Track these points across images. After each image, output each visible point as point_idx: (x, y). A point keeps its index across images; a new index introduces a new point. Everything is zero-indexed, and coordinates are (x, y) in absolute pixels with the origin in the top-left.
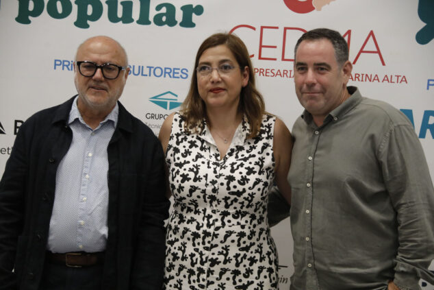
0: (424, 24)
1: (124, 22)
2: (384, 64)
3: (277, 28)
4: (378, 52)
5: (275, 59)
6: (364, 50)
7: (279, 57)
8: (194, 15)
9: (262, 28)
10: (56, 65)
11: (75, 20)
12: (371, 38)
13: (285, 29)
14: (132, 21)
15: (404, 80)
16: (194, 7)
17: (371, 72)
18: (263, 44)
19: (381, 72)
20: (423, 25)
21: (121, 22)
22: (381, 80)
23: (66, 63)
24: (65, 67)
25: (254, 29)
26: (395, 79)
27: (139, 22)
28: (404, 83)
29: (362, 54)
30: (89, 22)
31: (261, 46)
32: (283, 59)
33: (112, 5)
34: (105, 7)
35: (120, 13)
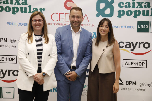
1: (25, 13)
2: (89, 22)
3: (63, 14)
4: (88, 19)
5: (63, 21)
7: (64, 21)
8: (43, 11)
9: (60, 14)
10: (7, 24)
11: (12, 12)
12: (86, 16)
13: (65, 14)
14: (27, 12)
15: (94, 25)
16: (42, 8)
17: (86, 24)
18: (60, 17)
19: (89, 24)
20: (97, 12)
21: (24, 13)
22: (88, 25)
23: (10, 23)
24: (10, 24)
25: (58, 14)
26: (92, 25)
27: (29, 13)
29: (84, 20)
30: (16, 13)
31: (60, 18)
32: (65, 21)
33: (21, 8)
34: (20, 9)
35: (24, 10)
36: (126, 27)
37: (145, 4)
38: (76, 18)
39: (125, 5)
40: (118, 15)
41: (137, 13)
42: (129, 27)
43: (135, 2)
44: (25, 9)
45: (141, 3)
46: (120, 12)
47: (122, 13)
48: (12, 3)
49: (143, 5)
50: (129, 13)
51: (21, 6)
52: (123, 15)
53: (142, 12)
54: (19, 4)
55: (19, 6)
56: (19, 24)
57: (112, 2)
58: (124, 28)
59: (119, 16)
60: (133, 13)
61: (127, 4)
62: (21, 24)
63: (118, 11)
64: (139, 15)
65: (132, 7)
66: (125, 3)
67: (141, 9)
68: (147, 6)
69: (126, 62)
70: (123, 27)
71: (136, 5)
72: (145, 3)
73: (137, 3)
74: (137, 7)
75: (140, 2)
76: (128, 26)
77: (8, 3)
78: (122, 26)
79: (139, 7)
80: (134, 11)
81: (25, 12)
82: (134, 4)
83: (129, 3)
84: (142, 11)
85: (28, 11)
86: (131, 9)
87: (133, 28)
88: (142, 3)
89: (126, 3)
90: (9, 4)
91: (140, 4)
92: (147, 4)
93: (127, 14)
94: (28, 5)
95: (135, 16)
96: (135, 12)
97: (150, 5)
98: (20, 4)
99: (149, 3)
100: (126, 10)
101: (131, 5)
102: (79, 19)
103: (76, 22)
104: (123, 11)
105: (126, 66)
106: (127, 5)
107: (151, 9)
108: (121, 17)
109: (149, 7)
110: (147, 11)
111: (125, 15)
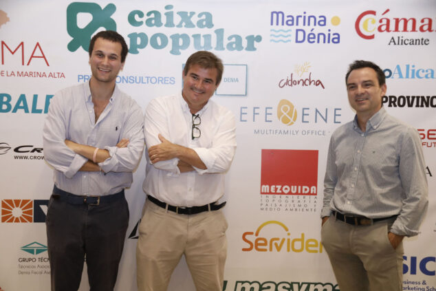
0: (72, 39)
2: (48, 65)
4: (44, 57)
6: (34, 55)
12: (38, 47)
15: (63, 75)
19: (47, 71)
22: (47, 75)
26: (56, 75)
28: (63, 78)
29: (33, 59)
36: (154, 80)
37: (199, 19)
39: (145, 18)
41: (181, 42)
42: (161, 79)
43: (172, 12)
45: (189, 15)
46: (133, 37)
47: (139, 41)
49: (195, 20)
50: (158, 42)
52: (143, 46)
53: (192, 40)
57: (111, 8)
58: (148, 82)
59: (134, 50)
60: (170, 41)
61: (153, 16)
63: (129, 36)
64: (185, 46)
65: (166, 25)
66: (145, 13)
67: (190, 32)
68: (204, 23)
70: (145, 80)
71: (177, 19)
72: (200, 15)
74: (179, 26)
75: (187, 13)
76: (159, 78)
78: (141, 79)
79: (184, 24)
80: (172, 37)
82: (170, 16)
83: (158, 14)
84: (194, 36)
86: (163, 30)
87: (172, 82)
88: (193, 13)
89: (149, 14)
91: (186, 18)
92: (204, 17)
95: (175, 51)
96: (175, 38)
97: (214, 22)
99: (209, 16)
100: (150, 32)
104: (143, 36)
106: (152, 19)
107: (217, 31)
108: (137, 52)
109: (210, 25)
110: (204, 36)
111: (149, 46)
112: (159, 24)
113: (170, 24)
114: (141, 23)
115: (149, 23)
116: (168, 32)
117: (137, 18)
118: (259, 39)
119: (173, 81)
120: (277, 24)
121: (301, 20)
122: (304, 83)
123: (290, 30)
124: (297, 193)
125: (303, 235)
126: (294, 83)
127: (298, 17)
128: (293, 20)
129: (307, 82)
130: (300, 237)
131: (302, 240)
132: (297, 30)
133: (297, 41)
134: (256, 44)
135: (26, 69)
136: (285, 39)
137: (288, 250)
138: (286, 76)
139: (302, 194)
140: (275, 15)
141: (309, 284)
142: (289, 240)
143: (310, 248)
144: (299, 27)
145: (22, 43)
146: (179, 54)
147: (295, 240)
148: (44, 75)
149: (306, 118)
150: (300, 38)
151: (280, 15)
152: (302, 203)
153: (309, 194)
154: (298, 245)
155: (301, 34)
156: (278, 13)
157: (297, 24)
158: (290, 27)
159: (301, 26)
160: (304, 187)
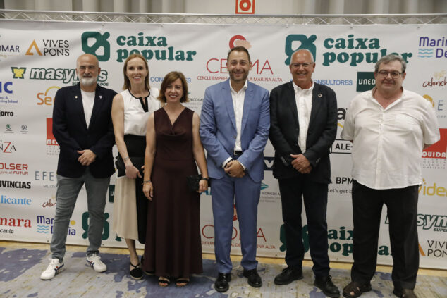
2: (272, 74)
4: (270, 69)
14: (166, 58)
15: (281, 80)
16: (192, 51)
21: (161, 59)
22: (272, 80)
26: (277, 80)
29: (264, 70)
30: (148, 60)
33: (157, 52)
34: (154, 53)
35: (160, 56)
36: (338, 82)
37: (371, 43)
38: (238, 64)
39: (335, 43)
40: (323, 62)
41: (357, 58)
43: (353, 39)
44: (164, 52)
45: (364, 40)
46: (326, 55)
47: (330, 58)
48: (141, 44)
49: (367, 44)
50: (342, 58)
51: (157, 48)
52: (333, 60)
53: (365, 57)
54: (153, 45)
55: (153, 49)
56: (153, 79)
57: (314, 38)
59: (326, 63)
60: (350, 58)
61: (340, 41)
62: (157, 79)
63: (324, 55)
64: (360, 61)
65: (348, 47)
66: (335, 40)
67: (364, 52)
68: (374, 46)
69: (338, 144)
70: (333, 82)
71: (356, 43)
72: (371, 41)
73: (357, 40)
74: (357, 48)
75: (362, 39)
77: (135, 44)
79: (360, 46)
80: (351, 55)
81: (164, 58)
82: (351, 42)
83: (343, 41)
84: (366, 54)
85: (167, 55)
86: (347, 50)
88: (366, 40)
89: (337, 41)
90: (137, 46)
91: (362, 43)
92: (374, 42)
93: (340, 60)
94: (168, 46)
95: (353, 64)
96: (354, 55)
97: (380, 45)
98: (155, 45)
99: (377, 41)
100: (337, 52)
101: (347, 44)
102: (245, 67)
103: (238, 71)
104: (333, 55)
105: (338, 150)
106: (339, 44)
107: (381, 51)
108: (328, 65)
109: (377, 47)
110: (373, 54)
111: (336, 61)
112: (343, 47)
113: (351, 46)
114: (332, 46)
115: (337, 46)
116: (349, 52)
117: (330, 43)
118: (410, 55)
119: (351, 83)
120: (424, 45)
121: (440, 43)
122: (441, 84)
123: (432, 49)
124: (432, 157)
125: (435, 184)
126: (433, 84)
127: (439, 41)
128: (435, 43)
129: (443, 84)
130: (433, 186)
131: (434, 187)
132: (438, 50)
133: (437, 57)
134: (408, 59)
135: (259, 76)
136: (429, 55)
137: (424, 194)
138: (428, 79)
139: (435, 157)
140: (422, 40)
141: (438, 216)
142: (425, 187)
143: (440, 193)
144: (439, 47)
145: (258, 61)
146: (356, 65)
147: (429, 188)
148: (270, 80)
149: (441, 107)
150: (440, 54)
151: (426, 40)
152: (435, 163)
153: (441, 157)
154: (431, 191)
155: (440, 52)
156: (424, 38)
157: (438, 45)
158: (432, 48)
159: (440, 47)
160: (437, 153)
